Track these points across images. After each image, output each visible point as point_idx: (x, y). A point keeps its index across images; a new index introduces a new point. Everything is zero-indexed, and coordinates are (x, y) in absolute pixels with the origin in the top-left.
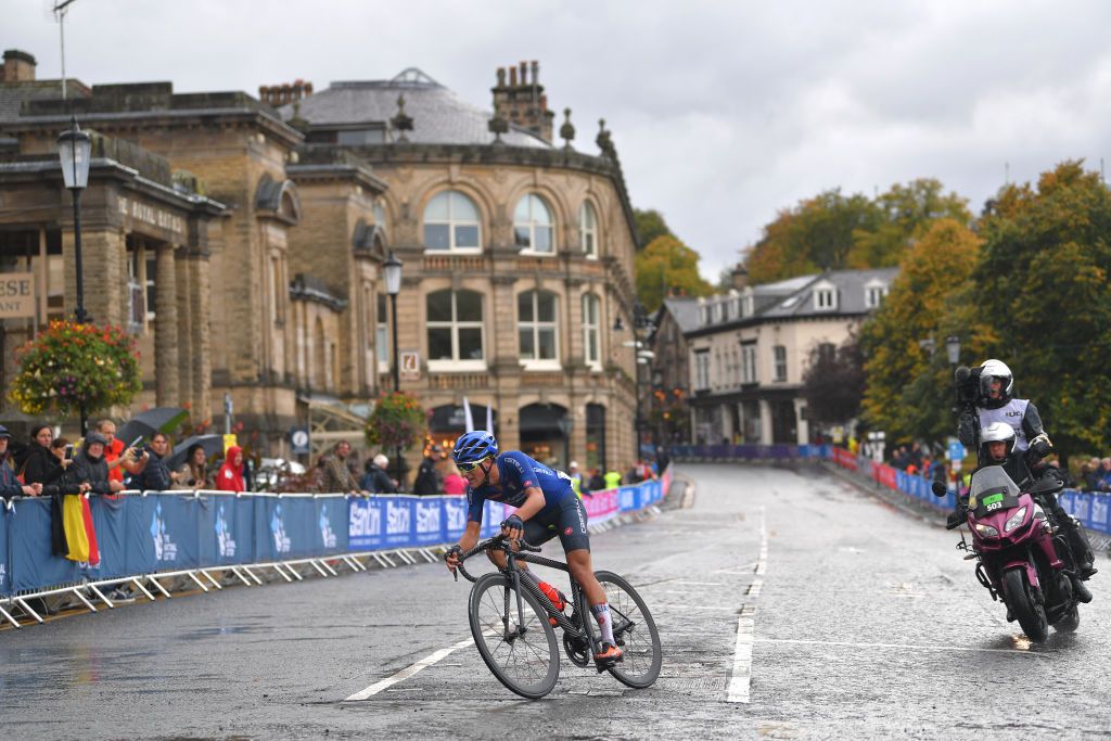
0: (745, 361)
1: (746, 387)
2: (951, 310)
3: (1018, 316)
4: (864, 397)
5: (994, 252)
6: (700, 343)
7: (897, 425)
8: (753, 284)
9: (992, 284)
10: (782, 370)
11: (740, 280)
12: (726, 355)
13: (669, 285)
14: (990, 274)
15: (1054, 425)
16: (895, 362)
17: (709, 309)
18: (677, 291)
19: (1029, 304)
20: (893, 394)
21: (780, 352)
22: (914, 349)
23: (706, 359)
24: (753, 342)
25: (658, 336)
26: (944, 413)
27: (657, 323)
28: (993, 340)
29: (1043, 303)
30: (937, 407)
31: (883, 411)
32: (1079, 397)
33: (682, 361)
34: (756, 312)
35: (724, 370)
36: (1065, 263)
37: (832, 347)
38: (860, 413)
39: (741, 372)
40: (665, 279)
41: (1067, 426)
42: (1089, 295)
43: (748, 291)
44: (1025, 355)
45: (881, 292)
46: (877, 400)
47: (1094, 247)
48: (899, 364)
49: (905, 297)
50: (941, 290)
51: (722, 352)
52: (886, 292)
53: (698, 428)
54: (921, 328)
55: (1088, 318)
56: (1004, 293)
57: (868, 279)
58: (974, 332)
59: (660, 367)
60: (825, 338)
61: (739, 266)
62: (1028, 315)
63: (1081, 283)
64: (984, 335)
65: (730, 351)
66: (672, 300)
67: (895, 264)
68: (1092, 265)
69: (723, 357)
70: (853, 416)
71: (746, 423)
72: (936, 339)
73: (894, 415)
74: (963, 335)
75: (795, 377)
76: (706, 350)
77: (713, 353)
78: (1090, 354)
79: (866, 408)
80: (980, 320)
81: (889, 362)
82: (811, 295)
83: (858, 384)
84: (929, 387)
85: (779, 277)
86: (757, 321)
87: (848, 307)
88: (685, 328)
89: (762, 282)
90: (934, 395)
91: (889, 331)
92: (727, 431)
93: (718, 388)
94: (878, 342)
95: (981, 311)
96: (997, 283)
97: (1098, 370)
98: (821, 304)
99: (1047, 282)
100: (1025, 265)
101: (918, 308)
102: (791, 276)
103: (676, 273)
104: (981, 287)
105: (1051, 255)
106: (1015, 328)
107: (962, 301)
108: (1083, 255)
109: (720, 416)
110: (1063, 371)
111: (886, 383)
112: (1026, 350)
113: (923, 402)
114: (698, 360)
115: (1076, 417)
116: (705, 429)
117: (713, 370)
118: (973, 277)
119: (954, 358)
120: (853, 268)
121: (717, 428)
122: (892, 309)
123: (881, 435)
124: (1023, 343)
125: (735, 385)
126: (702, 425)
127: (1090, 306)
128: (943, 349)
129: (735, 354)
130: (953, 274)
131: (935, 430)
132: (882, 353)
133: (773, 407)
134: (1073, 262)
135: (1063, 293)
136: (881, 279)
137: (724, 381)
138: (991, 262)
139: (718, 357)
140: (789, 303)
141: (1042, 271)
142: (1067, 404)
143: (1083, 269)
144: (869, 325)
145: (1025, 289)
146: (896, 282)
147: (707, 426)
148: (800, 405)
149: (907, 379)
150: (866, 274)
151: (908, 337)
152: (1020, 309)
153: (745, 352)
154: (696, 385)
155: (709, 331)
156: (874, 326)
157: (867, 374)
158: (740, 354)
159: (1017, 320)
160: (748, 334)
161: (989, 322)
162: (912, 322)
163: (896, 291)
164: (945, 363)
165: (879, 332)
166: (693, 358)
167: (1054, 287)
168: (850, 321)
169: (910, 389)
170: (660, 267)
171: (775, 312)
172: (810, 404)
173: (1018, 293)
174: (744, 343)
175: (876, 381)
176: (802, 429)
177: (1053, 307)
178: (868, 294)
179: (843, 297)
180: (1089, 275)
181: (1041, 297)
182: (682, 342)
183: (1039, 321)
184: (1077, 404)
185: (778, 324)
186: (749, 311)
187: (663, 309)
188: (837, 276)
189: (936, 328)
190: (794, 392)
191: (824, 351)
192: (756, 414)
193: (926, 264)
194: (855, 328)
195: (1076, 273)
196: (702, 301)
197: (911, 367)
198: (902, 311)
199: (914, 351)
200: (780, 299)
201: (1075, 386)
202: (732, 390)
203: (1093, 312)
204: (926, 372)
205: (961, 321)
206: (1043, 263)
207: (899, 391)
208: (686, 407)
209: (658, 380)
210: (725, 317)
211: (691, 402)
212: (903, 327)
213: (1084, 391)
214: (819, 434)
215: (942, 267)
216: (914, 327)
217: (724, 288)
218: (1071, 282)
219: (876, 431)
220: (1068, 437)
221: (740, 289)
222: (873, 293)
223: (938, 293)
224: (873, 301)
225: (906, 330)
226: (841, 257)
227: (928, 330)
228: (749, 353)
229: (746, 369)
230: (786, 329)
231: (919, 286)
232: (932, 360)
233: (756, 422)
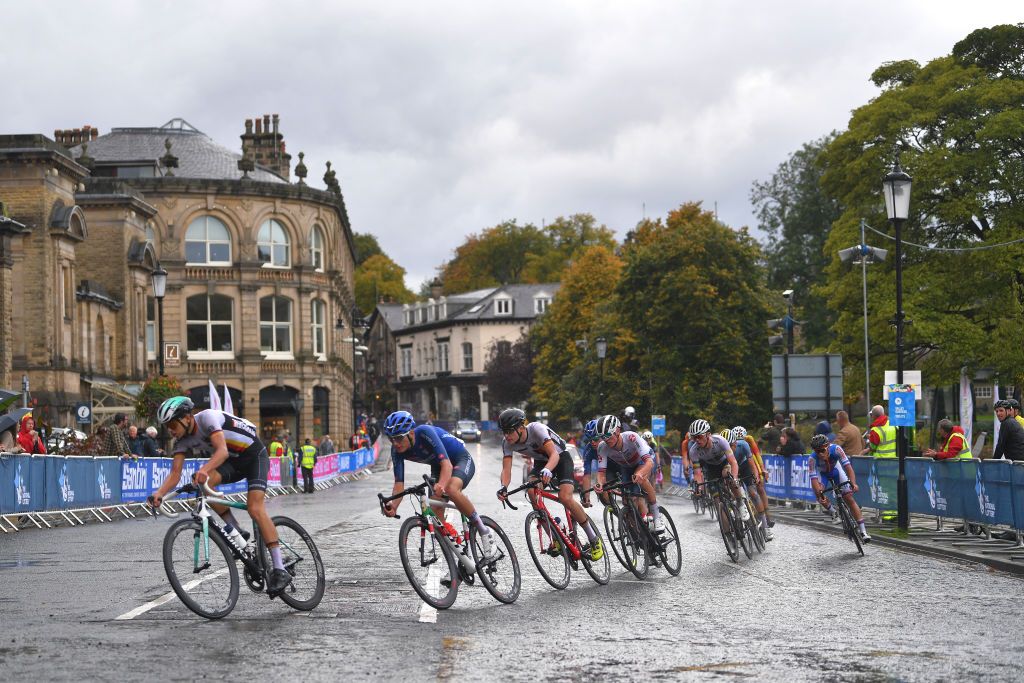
0: (440, 356)
1: (440, 375)
2: (600, 316)
3: (650, 322)
4: (534, 384)
5: (633, 272)
6: (405, 340)
7: (558, 406)
8: (446, 294)
9: (631, 297)
10: (469, 362)
11: (436, 291)
12: (425, 349)
13: (381, 293)
14: (629, 289)
15: (677, 407)
16: (557, 356)
17: (412, 313)
18: (387, 299)
19: (659, 313)
20: (555, 382)
21: (468, 348)
22: (571, 346)
23: (409, 352)
24: (447, 339)
25: (372, 333)
26: (594, 398)
27: (371, 323)
28: (631, 340)
29: (669, 313)
30: (588, 392)
31: (547, 396)
32: (696, 386)
33: (391, 353)
34: (448, 316)
35: (423, 361)
36: (687, 282)
37: (508, 344)
38: (529, 397)
39: (437, 363)
40: (378, 289)
41: (687, 408)
42: (704, 307)
43: (443, 299)
44: (655, 353)
45: (546, 302)
46: (543, 386)
47: (709, 269)
48: (560, 359)
49: (565, 306)
50: (592, 301)
51: (422, 348)
52: (550, 302)
54: (577, 330)
55: (704, 324)
56: (640, 304)
57: (536, 292)
58: (617, 334)
59: (373, 358)
60: (503, 337)
61: (436, 279)
62: (658, 321)
63: (699, 296)
64: (625, 336)
65: (428, 346)
66: (383, 305)
67: (558, 280)
68: (707, 283)
69: (422, 351)
70: (524, 399)
71: (440, 403)
72: (588, 340)
73: (556, 399)
74: (609, 336)
75: (479, 368)
76: (410, 345)
77: (415, 347)
78: (705, 352)
79: (534, 392)
80: (622, 325)
81: (552, 357)
82: (492, 303)
83: (528, 374)
84: (582, 376)
85: (467, 289)
86: (449, 324)
87: (521, 313)
88: (393, 328)
89: (454, 293)
90: (586, 383)
91: (552, 332)
93: (419, 375)
94: (544, 341)
95: (623, 318)
96: (635, 296)
97: (710, 365)
98: (500, 311)
99: (673, 296)
100: (657, 283)
101: (575, 315)
102: (477, 288)
103: (387, 284)
104: (623, 299)
105: (677, 275)
106: (648, 332)
107: (608, 309)
108: (700, 275)
109: (420, 398)
110: (684, 365)
111: (550, 373)
112: (657, 349)
113: (578, 388)
114: (403, 353)
117: (415, 361)
118: (617, 291)
119: (602, 354)
120: (525, 283)
121: (418, 407)
122: (555, 315)
123: (545, 414)
124: (655, 343)
125: (432, 374)
127: (705, 315)
128: (594, 346)
129: (432, 348)
130: (602, 288)
131: (587, 409)
132: (547, 350)
133: (461, 391)
134: (693, 281)
135: (686, 305)
136: (547, 291)
137: (423, 371)
138: (631, 279)
139: (419, 350)
140: (475, 309)
141: (669, 287)
142: (687, 391)
143: (700, 287)
144: (537, 328)
145: (656, 301)
146: (558, 294)
147: (410, 405)
148: (482, 389)
149: (565, 371)
150: (536, 288)
151: (568, 338)
152: (652, 317)
153: (440, 347)
154: (401, 373)
155: (412, 330)
156: (541, 329)
157: (536, 365)
158: (436, 349)
159: (650, 325)
160: (443, 333)
161: (629, 327)
162: (570, 326)
163: (558, 301)
164: (595, 358)
165: (545, 333)
166: (399, 350)
167: (678, 299)
168: (522, 325)
169: (569, 377)
170: (373, 279)
171: (464, 316)
172: (490, 389)
173: (651, 304)
174: (439, 340)
175: (542, 372)
176: (484, 407)
177: (677, 315)
178: (536, 303)
179: (517, 304)
180: (705, 291)
181: (668, 308)
182: (391, 339)
183: (667, 326)
184: (695, 390)
185: (466, 325)
186: (444, 315)
187: (376, 312)
188: (512, 289)
189: (588, 331)
190: (478, 379)
191: (502, 347)
192: (449, 396)
194: (526, 329)
195: (696, 290)
196: (407, 306)
197: (569, 361)
198: (563, 317)
199: (572, 348)
200: (468, 306)
201: (694, 377)
202: (429, 377)
203: (707, 320)
204: (580, 364)
205: (607, 325)
206: (671, 281)
207: (560, 380)
208: (393, 391)
209: (371, 368)
210: (425, 320)
211: (397, 386)
212: (563, 329)
213: (700, 381)
215: (594, 282)
216: (572, 330)
217: (425, 297)
218: (692, 296)
219: (542, 411)
220: (688, 416)
221: (436, 298)
222: (540, 302)
223: (590, 303)
224: (540, 309)
225: (566, 332)
226: (516, 276)
227: (582, 332)
228: (443, 348)
229: (440, 361)
230: (472, 329)
231: (576, 296)
232: (585, 355)
233: (449, 402)
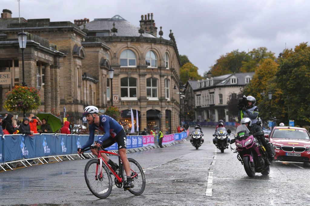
0: (211, 98)
1: (211, 105)
2: (269, 84)
3: (288, 86)
5: (282, 68)
6: (198, 93)
8: (213, 76)
9: (281, 77)
10: (221, 101)
11: (209, 75)
12: (205, 96)
13: (189, 76)
14: (280, 74)
15: (298, 117)
17: (201, 83)
18: (192, 78)
19: (292, 83)
21: (221, 96)
23: (200, 97)
24: (213, 93)
25: (186, 91)
26: (267, 114)
27: (186, 87)
28: (281, 93)
29: (295, 83)
32: (305, 109)
33: (193, 98)
34: (214, 84)
35: (205, 101)
36: (302, 71)
37: (235, 94)
39: (210, 101)
40: (188, 75)
41: (302, 117)
43: (212, 78)
45: (249, 79)
49: (256, 81)
50: (267, 79)
51: (204, 96)
52: (251, 79)
53: (197, 117)
54: (261, 89)
55: (308, 87)
56: (285, 80)
57: (246, 75)
58: (276, 91)
59: (186, 100)
60: (234, 92)
61: (209, 71)
62: (291, 86)
63: (306, 77)
64: (279, 91)
65: (207, 95)
66: (190, 81)
67: (254, 71)
68: (309, 72)
69: (204, 97)
71: (211, 116)
72: (265, 92)
74: (273, 91)
75: (225, 103)
76: (200, 95)
77: (202, 96)
80: (278, 87)
82: (230, 80)
84: (263, 106)
85: (221, 75)
86: (214, 87)
87: (240, 83)
88: (194, 89)
89: (216, 76)
90: (264, 108)
91: (252, 90)
92: (205, 118)
93: (203, 106)
94: (249, 93)
95: (278, 85)
96: (282, 77)
98: (233, 82)
99: (297, 77)
100: (291, 72)
101: (260, 84)
102: (224, 74)
103: (191, 73)
104: (278, 78)
105: (298, 69)
106: (288, 90)
107: (273, 82)
108: (307, 69)
109: (204, 113)
110: (301, 102)
112: (291, 96)
113: (261, 110)
114: (197, 98)
115: (305, 115)
116: (199, 117)
117: (201, 101)
118: (276, 75)
119: (270, 98)
120: (242, 72)
121: (203, 117)
122: (253, 84)
124: (290, 94)
125: (208, 105)
126: (198, 116)
127: (309, 84)
128: (267, 95)
129: (208, 96)
130: (270, 74)
131: (265, 118)
133: (218, 111)
134: (304, 71)
135: (302, 80)
136: (250, 75)
137: (205, 104)
138: (281, 71)
139: (203, 97)
140: (223, 82)
141: (296, 74)
142: (302, 111)
143: (307, 73)
144: (246, 88)
145: (290, 79)
146: (254, 76)
147: (200, 116)
148: (226, 111)
151: (257, 92)
152: (289, 84)
153: (211, 96)
154: (197, 105)
155: (201, 90)
156: (247, 89)
158: (209, 96)
160: (212, 91)
161: (280, 88)
162: (258, 88)
163: (254, 79)
164: (268, 99)
165: (249, 90)
166: (196, 97)
167: (299, 78)
168: (241, 87)
170: (187, 71)
171: (220, 84)
172: (229, 110)
173: (288, 80)
174: (210, 93)
176: (227, 117)
177: (298, 84)
178: (246, 80)
179: (239, 80)
180: (309, 75)
181: (295, 81)
182: (193, 93)
183: (294, 88)
184: (305, 111)
185: (220, 88)
186: (212, 84)
187: (188, 83)
188: (237, 74)
189: (265, 89)
190: (225, 107)
191: (233, 95)
192: (214, 113)
193: (263, 71)
194: (242, 89)
195: (305, 74)
196: (199, 81)
197: (258, 100)
198: (255, 85)
199: (259, 96)
200: (221, 81)
201: (305, 106)
202: (207, 106)
204: (262, 102)
205: (272, 87)
206: (296, 71)
208: (194, 111)
209: (186, 103)
210: (205, 86)
211: (195, 109)
212: (256, 89)
213: (307, 108)
214: (232, 119)
215: (267, 72)
216: (259, 89)
217: (205, 78)
218: (304, 77)
220: (302, 121)
221: (209, 78)
222: (247, 79)
223: (266, 80)
224: (247, 82)
226: (238, 69)
227: (263, 90)
228: (212, 96)
229: (211, 100)
230: (222, 89)
231: (261, 77)
232: (264, 98)
233: (214, 115)
